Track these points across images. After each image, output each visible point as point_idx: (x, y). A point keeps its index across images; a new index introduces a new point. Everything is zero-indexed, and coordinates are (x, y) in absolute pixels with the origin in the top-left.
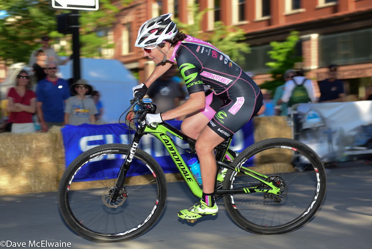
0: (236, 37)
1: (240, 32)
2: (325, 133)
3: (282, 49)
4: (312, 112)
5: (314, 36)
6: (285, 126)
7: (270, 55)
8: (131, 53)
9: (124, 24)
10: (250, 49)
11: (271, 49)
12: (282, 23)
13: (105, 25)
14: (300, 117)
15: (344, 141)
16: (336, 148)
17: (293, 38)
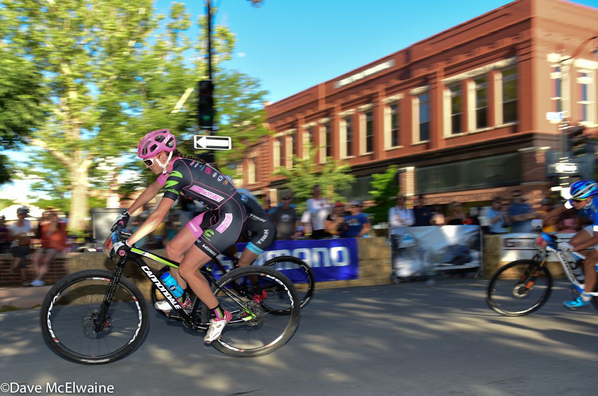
0: (343, 169)
1: (347, 166)
2: (418, 251)
3: (382, 179)
4: (407, 235)
5: (410, 169)
6: (384, 246)
7: (372, 184)
8: (257, 183)
9: (250, 159)
10: (356, 179)
11: (373, 180)
12: (383, 157)
13: (235, 160)
14: (396, 238)
15: (433, 258)
16: (426, 264)
17: (392, 171)
